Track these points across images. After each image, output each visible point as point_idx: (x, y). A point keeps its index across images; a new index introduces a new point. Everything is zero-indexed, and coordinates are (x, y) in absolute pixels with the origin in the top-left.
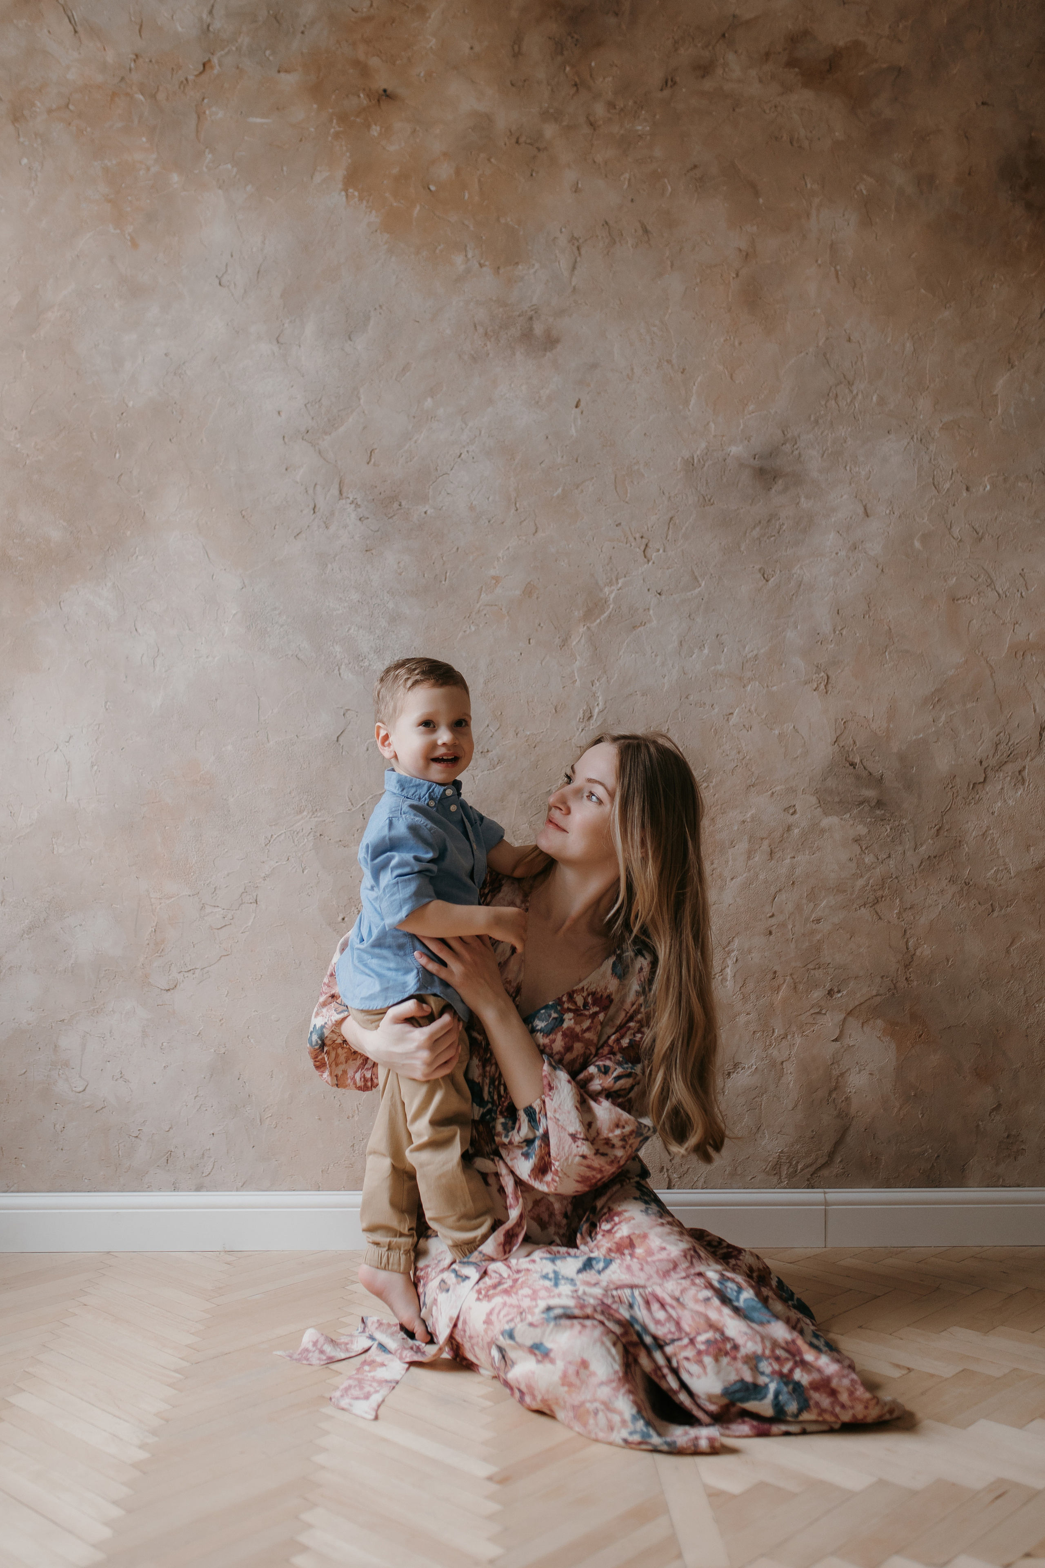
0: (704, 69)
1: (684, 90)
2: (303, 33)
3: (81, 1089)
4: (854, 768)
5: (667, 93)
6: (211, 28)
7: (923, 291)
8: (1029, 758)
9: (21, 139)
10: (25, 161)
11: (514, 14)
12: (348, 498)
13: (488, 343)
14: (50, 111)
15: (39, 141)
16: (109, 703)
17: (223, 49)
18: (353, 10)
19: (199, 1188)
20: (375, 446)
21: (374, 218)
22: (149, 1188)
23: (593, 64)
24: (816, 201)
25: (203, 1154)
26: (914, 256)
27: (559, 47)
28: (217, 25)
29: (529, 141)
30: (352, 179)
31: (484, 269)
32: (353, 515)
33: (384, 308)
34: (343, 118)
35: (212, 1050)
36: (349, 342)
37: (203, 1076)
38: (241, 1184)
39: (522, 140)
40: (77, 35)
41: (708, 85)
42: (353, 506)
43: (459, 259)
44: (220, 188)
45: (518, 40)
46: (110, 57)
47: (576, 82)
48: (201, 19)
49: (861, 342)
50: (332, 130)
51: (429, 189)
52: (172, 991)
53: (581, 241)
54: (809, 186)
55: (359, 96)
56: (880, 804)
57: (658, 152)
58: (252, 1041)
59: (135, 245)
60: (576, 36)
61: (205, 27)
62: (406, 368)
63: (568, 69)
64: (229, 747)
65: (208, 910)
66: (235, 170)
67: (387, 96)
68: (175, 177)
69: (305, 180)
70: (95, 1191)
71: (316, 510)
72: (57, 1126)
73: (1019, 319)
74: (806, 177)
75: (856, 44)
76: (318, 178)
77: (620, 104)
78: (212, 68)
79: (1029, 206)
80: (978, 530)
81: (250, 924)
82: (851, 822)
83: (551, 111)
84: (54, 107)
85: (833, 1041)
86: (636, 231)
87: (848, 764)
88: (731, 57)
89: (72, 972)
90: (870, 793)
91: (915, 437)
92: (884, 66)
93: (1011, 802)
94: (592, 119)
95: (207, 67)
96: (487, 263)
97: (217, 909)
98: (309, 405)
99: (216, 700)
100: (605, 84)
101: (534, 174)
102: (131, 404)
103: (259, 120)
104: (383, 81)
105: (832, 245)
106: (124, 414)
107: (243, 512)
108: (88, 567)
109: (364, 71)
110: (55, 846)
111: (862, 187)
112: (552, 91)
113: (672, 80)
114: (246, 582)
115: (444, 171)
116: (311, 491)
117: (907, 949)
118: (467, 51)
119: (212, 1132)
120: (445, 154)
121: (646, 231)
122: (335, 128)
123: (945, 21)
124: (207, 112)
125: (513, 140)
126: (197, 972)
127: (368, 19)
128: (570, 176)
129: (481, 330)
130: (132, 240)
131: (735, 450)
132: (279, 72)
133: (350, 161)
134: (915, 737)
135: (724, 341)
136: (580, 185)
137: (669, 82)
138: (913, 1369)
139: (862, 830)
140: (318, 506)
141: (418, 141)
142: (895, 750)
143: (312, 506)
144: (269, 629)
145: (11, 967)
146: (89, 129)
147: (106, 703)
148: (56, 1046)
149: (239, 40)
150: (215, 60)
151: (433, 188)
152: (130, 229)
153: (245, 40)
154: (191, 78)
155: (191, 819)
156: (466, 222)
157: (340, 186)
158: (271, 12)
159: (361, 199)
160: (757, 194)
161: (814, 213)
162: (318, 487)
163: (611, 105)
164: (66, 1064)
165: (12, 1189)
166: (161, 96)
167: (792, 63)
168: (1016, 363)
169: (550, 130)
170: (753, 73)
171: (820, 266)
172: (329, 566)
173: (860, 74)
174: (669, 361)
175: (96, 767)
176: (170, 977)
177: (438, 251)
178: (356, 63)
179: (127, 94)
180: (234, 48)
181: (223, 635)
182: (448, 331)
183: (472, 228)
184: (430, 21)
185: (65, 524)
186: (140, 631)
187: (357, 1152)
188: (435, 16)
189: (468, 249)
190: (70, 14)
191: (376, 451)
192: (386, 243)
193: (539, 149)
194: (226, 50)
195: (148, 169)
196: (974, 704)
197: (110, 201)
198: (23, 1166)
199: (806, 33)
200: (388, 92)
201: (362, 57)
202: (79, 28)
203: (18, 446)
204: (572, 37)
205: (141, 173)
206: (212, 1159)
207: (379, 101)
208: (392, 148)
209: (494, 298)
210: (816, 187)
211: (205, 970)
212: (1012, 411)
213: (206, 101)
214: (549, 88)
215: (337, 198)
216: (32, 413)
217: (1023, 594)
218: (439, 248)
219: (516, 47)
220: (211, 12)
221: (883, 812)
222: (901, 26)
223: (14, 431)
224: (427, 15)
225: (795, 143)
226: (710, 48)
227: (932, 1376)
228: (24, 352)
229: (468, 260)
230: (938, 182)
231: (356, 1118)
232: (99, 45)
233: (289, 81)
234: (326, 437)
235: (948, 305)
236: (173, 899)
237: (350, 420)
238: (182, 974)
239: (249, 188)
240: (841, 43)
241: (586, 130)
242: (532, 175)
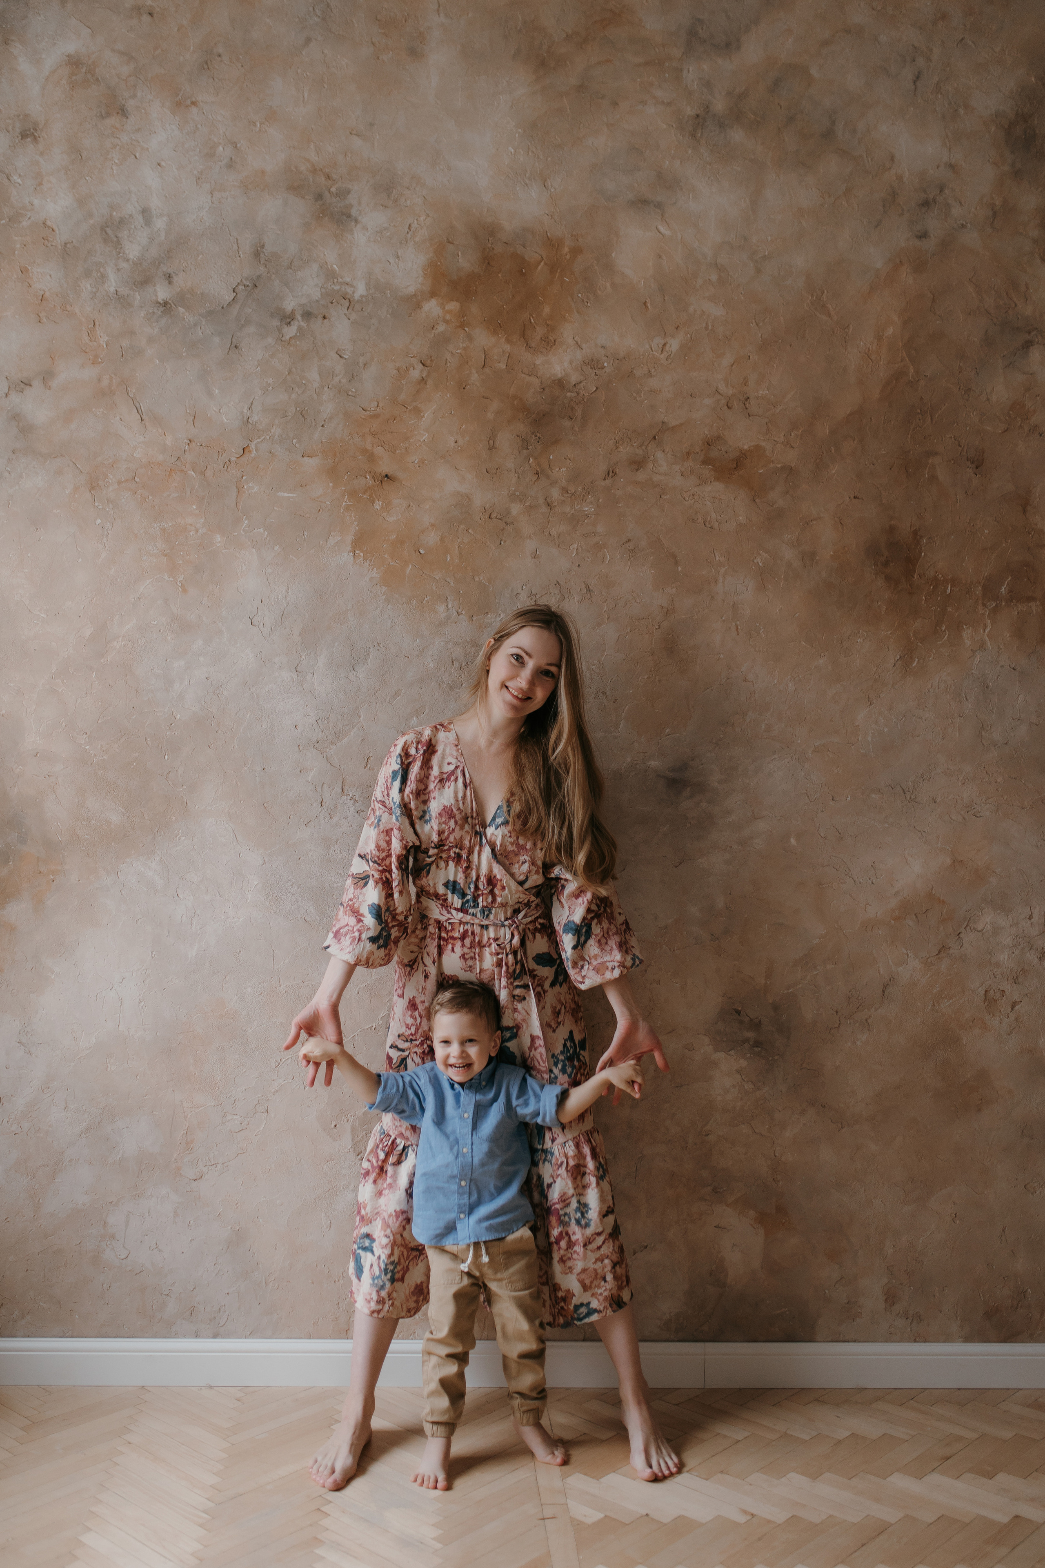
0: (638, 464)
1: (622, 480)
2: (323, 426)
3: (124, 1256)
4: (739, 1015)
5: (608, 482)
6: (249, 420)
7: (803, 643)
8: (873, 1009)
9: (96, 504)
10: (99, 521)
11: (490, 416)
12: (349, 795)
13: (463, 675)
14: (120, 482)
15: (111, 506)
16: (154, 953)
17: (259, 437)
18: (363, 410)
19: (215, 1336)
20: (371, 754)
21: (375, 574)
22: (176, 1336)
23: (551, 457)
24: (723, 570)
25: (220, 1309)
26: (797, 615)
27: (525, 443)
28: (255, 418)
29: (499, 516)
30: (357, 544)
31: (461, 616)
32: (352, 809)
33: (381, 645)
34: (353, 494)
35: (229, 1227)
36: (353, 672)
37: (221, 1248)
38: (249, 1333)
39: (493, 516)
40: (143, 422)
41: (641, 476)
42: (352, 801)
43: (441, 608)
44: (253, 547)
45: (492, 437)
46: (169, 440)
47: (537, 471)
48: (242, 413)
49: (754, 681)
50: (344, 504)
51: (419, 552)
52: (198, 1181)
53: (537, 597)
54: (717, 558)
55: (366, 478)
56: (757, 1044)
57: (600, 529)
58: (261, 1220)
59: (185, 591)
60: (538, 435)
61: (245, 419)
62: (397, 693)
63: (531, 460)
64: (249, 990)
65: (229, 1117)
66: (266, 533)
67: (389, 478)
68: (218, 538)
69: (321, 542)
70: (133, 1337)
71: (323, 804)
72: (105, 1285)
73: (878, 666)
74: (715, 552)
75: (758, 447)
76: (332, 541)
77: (572, 489)
78: (250, 451)
79: (888, 578)
80: (840, 831)
81: (262, 1128)
82: (735, 1057)
83: (518, 493)
84: (123, 479)
85: (715, 1227)
86: (581, 590)
87: (734, 1012)
88: (659, 454)
89: (119, 1165)
90: (750, 1035)
91: (794, 757)
92: (779, 466)
93: (859, 1043)
94: (549, 501)
95: (246, 451)
96: (463, 612)
97: (236, 1117)
98: (320, 721)
99: (240, 952)
100: (560, 473)
101: (502, 543)
102: (178, 717)
103: (286, 494)
104: (385, 466)
105: (734, 605)
106: (173, 725)
107: (265, 805)
108: (141, 845)
109: (371, 458)
110: (109, 1065)
111: (759, 560)
112: (519, 477)
113: (613, 472)
114: (266, 860)
115: (432, 538)
116: (319, 789)
117: (775, 1156)
118: (453, 444)
119: (227, 1292)
120: (432, 525)
121: (589, 590)
122: (346, 502)
123: (828, 431)
124: (245, 487)
125: (487, 516)
126: (219, 1166)
127: (376, 416)
128: (530, 545)
129: (457, 665)
130: (183, 586)
131: (654, 763)
132: (303, 457)
133: (357, 528)
134: (786, 992)
135: (648, 678)
136: (538, 553)
137: (611, 473)
138: (755, 1515)
139: (743, 1063)
140: (324, 801)
141: (412, 514)
142: (771, 1001)
143: (319, 801)
144: (283, 897)
145: (71, 1159)
146: (150, 497)
147: (152, 952)
148: (105, 1223)
149: (272, 431)
150: (253, 446)
151: (422, 551)
152: (181, 577)
153: (277, 431)
154: (233, 459)
155: (218, 1046)
156: (448, 580)
157: (349, 548)
158: (298, 409)
159: (365, 559)
160: (677, 563)
161: (720, 579)
162: (325, 786)
163: (565, 490)
164: (113, 1237)
165: (67, 1335)
166: (209, 473)
167: (706, 462)
168: (874, 701)
169: (516, 509)
170: (676, 468)
171: (724, 621)
172: (332, 848)
173: (760, 472)
174: (604, 693)
175: (143, 1003)
176: (198, 1170)
177: (425, 602)
178: (364, 451)
179: (182, 471)
180: (268, 437)
181: (247, 901)
182: (431, 665)
183: (452, 585)
184: (424, 419)
185: (123, 810)
186: (181, 896)
187: (341, 1309)
188: (428, 415)
189: (448, 600)
190: (138, 406)
191: (372, 758)
192: (384, 594)
193: (507, 523)
194: (262, 438)
195: (197, 531)
196: (833, 966)
197: (166, 555)
198: (77, 1316)
199: (719, 438)
200: (389, 475)
201: (369, 447)
202: (144, 417)
203: (87, 747)
204: (536, 436)
205: (191, 533)
206: (227, 1313)
207: (381, 482)
208: (391, 519)
209: (468, 640)
210: (722, 559)
211: (225, 1165)
212: (869, 739)
213: (244, 478)
214: (516, 475)
215: (347, 557)
216: (99, 722)
217: (874, 881)
218: (426, 599)
219: (491, 442)
220: (250, 408)
221: (760, 1049)
222: (793, 434)
223: (85, 736)
224: (422, 414)
225: (707, 524)
226: (644, 447)
227: (769, 1521)
228: (94, 673)
229: (449, 609)
230: (818, 558)
231: (341, 1282)
232: (160, 431)
233: (311, 464)
234: (332, 747)
235: (822, 654)
236: (201, 1108)
237: (352, 733)
238: (207, 1167)
239: (277, 548)
240: (746, 447)
241: (544, 509)
242: (501, 544)
